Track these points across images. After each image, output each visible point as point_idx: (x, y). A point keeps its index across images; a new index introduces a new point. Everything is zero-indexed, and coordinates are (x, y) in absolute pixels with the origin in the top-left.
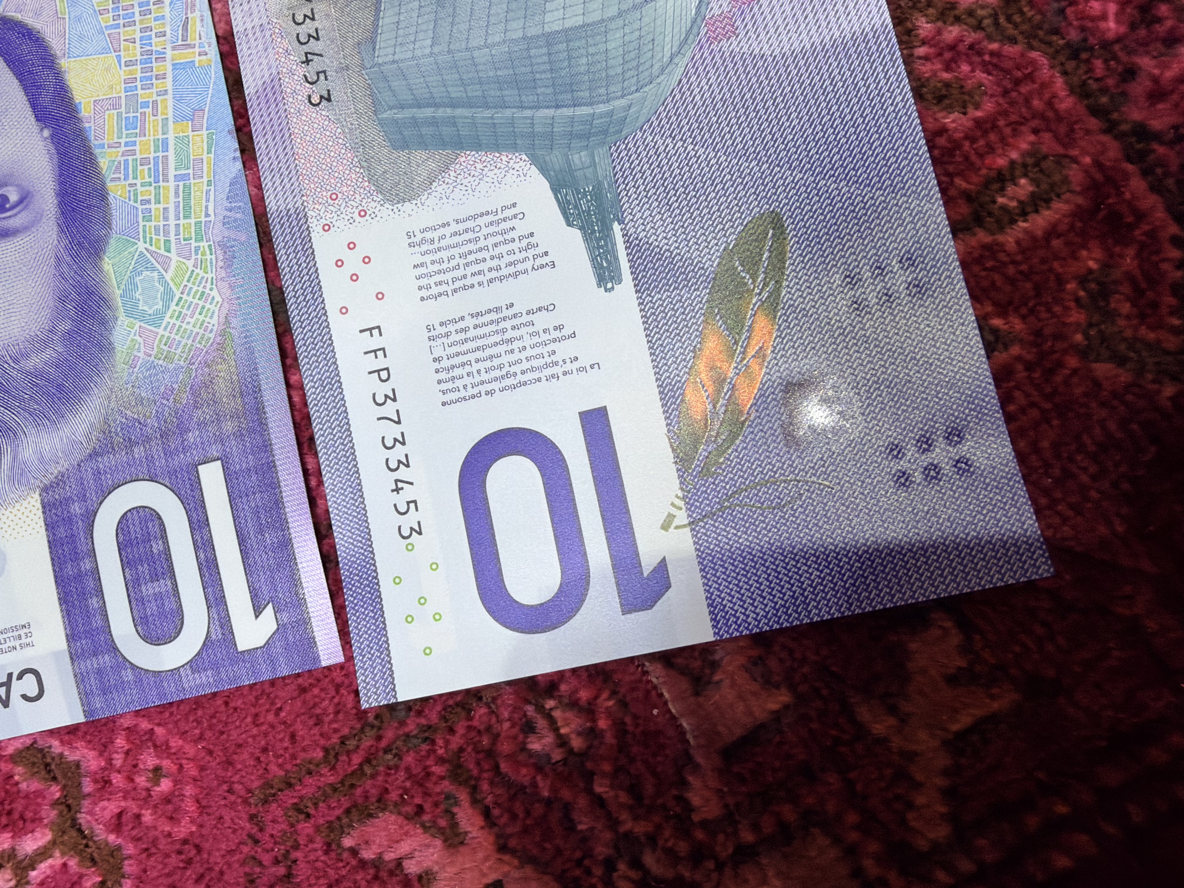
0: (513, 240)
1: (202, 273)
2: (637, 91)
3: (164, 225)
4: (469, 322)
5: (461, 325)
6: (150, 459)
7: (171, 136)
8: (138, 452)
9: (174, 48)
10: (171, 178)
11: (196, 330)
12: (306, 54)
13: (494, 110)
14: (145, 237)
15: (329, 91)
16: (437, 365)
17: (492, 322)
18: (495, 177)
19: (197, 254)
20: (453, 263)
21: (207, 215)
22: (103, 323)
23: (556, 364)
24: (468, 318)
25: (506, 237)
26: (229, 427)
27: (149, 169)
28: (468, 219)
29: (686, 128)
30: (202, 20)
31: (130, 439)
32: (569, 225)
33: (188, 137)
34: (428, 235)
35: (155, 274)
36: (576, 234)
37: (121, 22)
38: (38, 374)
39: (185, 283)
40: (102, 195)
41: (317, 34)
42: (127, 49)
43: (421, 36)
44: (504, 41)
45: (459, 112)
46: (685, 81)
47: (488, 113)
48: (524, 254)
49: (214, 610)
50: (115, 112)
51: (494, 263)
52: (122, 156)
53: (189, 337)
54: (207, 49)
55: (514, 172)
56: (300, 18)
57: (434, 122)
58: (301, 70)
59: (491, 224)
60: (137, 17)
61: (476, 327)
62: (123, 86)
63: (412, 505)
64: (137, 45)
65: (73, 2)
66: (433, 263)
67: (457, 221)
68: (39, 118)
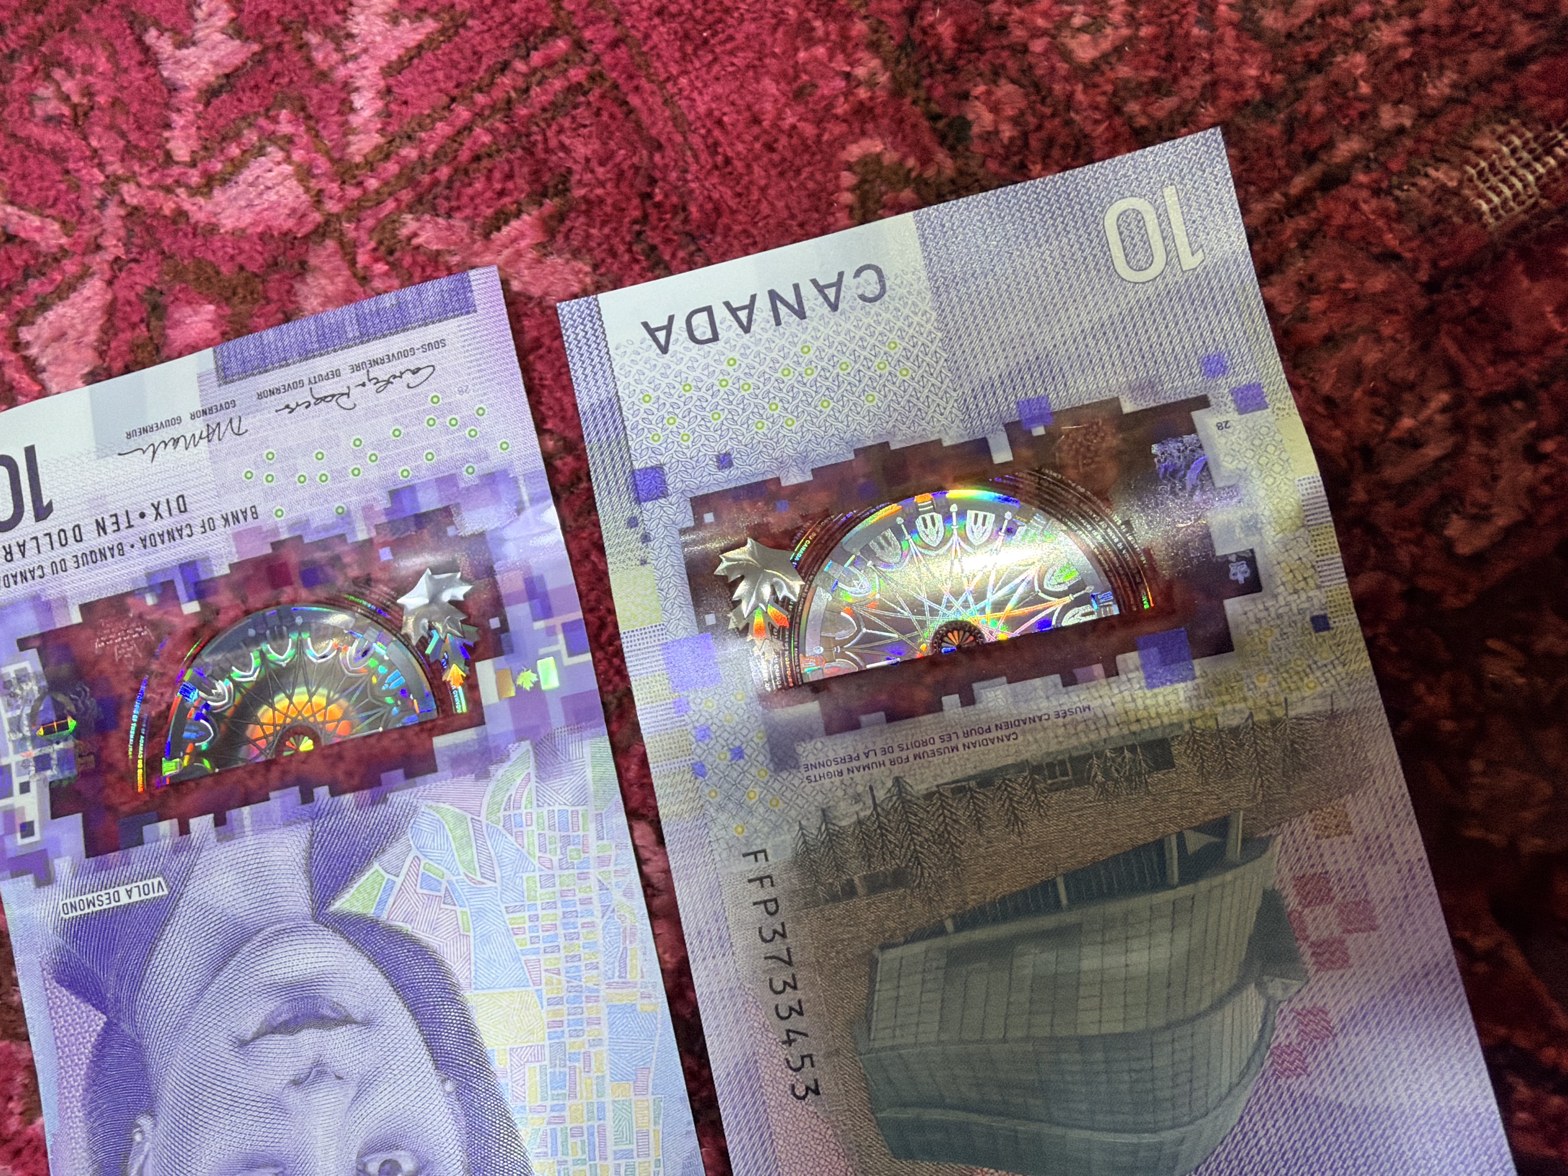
2: (1190, 1122)
7: (608, 1099)
10: (610, 1154)
12: (788, 1031)
13: (1016, 1121)
15: (816, 1081)
27: (583, 1142)
30: (644, 953)
33: (629, 1102)
40: (524, 1174)
41: (800, 1006)
42: (549, 983)
43: (925, 1018)
44: (1028, 1039)
47: (1009, 1124)
50: (537, 1065)
52: (549, 1123)
54: (651, 991)
56: (779, 986)
57: (943, 1127)
58: (782, 1052)
60: (561, 941)
62: (546, 1030)
64: (563, 978)
65: (479, 914)
68: (439, 1066)
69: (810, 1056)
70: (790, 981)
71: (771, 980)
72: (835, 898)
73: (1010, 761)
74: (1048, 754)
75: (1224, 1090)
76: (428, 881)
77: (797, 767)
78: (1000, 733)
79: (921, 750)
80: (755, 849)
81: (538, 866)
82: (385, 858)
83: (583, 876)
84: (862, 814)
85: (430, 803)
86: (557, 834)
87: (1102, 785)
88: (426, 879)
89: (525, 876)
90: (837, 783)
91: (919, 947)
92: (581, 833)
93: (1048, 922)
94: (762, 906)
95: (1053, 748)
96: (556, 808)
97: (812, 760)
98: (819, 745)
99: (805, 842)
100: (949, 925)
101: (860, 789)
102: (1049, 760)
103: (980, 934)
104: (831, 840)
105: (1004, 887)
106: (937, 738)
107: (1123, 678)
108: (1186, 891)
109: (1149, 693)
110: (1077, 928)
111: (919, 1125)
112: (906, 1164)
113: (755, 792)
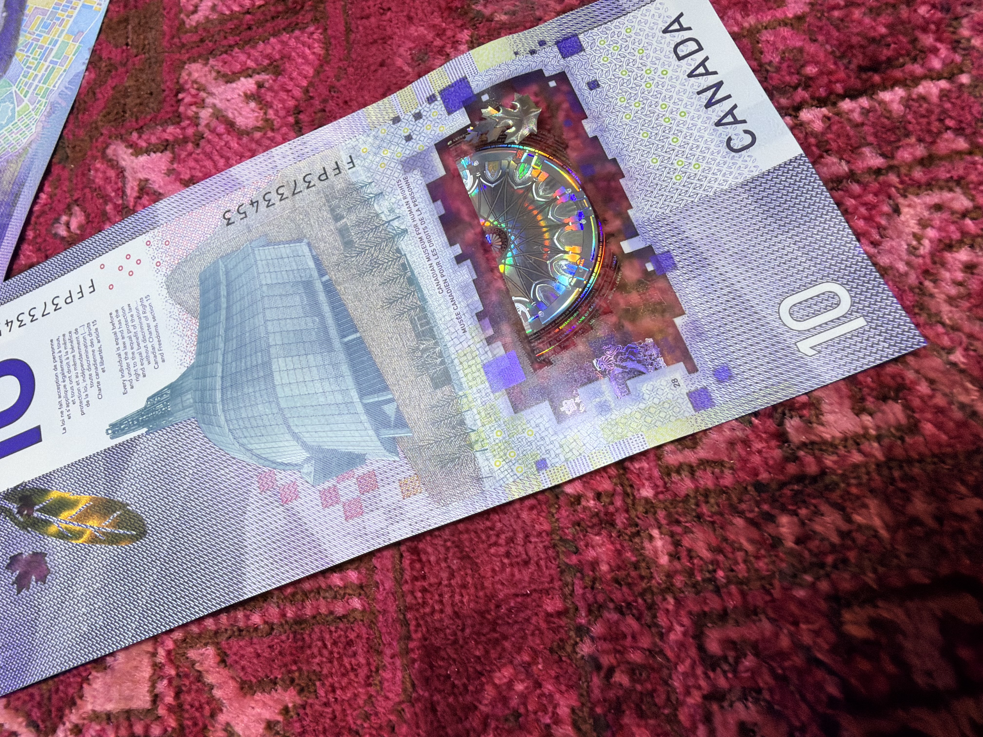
0: (142, 365)
2: (230, 430)
12: (257, 201)
13: (223, 335)
16: (73, 332)
18: (181, 345)
23: (68, 406)
24: (99, 345)
25: (145, 359)
28: (157, 333)
32: (148, 399)
34: (148, 309)
36: (142, 404)
41: (271, 205)
43: (274, 276)
48: (133, 373)
55: (184, 357)
56: (281, 191)
57: (217, 297)
58: (246, 201)
59: (154, 348)
61: (93, 351)
66: (132, 316)
67: (156, 326)
69: (246, 216)
71: (283, 186)
72: (332, 210)
73: (425, 292)
74: (432, 314)
75: (249, 447)
77: (405, 173)
78: (441, 283)
79: (425, 240)
80: (354, 161)
84: (382, 216)
87: (418, 348)
90: (399, 198)
91: (311, 264)
93: (333, 332)
94: (323, 172)
95: (437, 316)
97: (411, 180)
98: (420, 182)
99: (362, 187)
100: (326, 278)
101: (397, 211)
102: (429, 315)
103: (322, 297)
104: (365, 201)
105: (351, 305)
106: (434, 247)
107: (487, 348)
108: (360, 408)
109: (479, 366)
110: (331, 350)
111: (217, 284)
112: (197, 281)
113: (387, 154)
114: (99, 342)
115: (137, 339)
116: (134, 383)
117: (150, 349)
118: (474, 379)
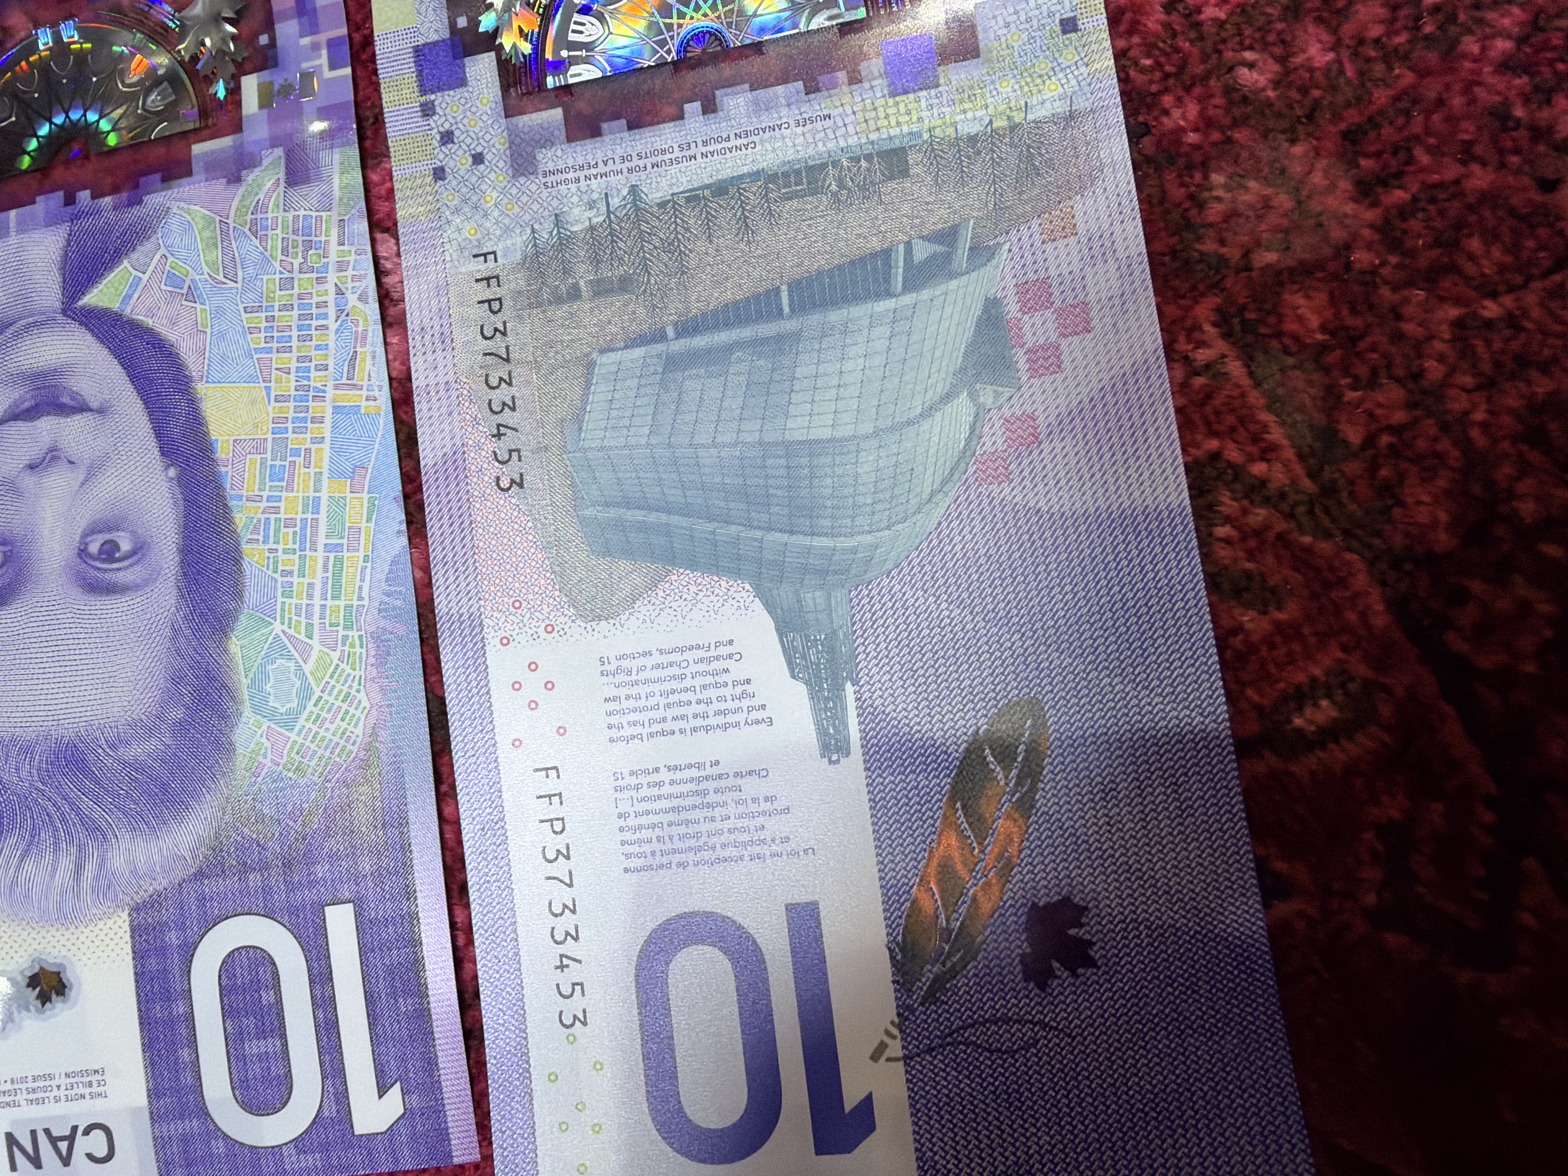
0: (726, 685)
1: (348, 670)
2: (888, 528)
3: (308, 605)
4: (664, 775)
5: (656, 777)
6: (267, 891)
7: (324, 496)
8: (254, 879)
9: (336, 387)
10: (320, 548)
11: (336, 739)
12: (499, 425)
13: (716, 524)
14: (283, 617)
15: (521, 475)
16: (622, 822)
17: (692, 780)
18: (711, 605)
19: (344, 645)
20: (652, 701)
21: (360, 598)
22: (223, 716)
23: (763, 842)
24: (662, 769)
25: (717, 678)
26: (366, 865)
27: (295, 533)
28: (674, 651)
29: (941, 582)
30: (374, 357)
31: (245, 863)
32: (793, 677)
33: (344, 498)
34: (625, 664)
35: (292, 664)
36: (801, 689)
37: (275, 345)
38: (137, 766)
39: (327, 679)
40: (235, 558)
41: (514, 403)
42: (279, 381)
43: (637, 421)
44: (736, 444)
45: (675, 519)
46: (944, 524)
47: (710, 527)
48: (737, 704)
49: (329, 1082)
50: (259, 457)
51: (702, 708)
52: (263, 513)
53: (327, 747)
54: (376, 393)
55: (734, 602)
56: (494, 382)
57: (643, 528)
58: (491, 445)
59: (702, 660)
60: (295, 343)
61: (672, 782)
62: (271, 425)
63: (578, 988)
64: (292, 377)
65: (218, 312)
66: (628, 697)
67: (661, 652)
68: (164, 452)
69: (518, 451)
70: (506, 377)
71: (487, 376)
72: (558, 300)
73: (745, 170)
74: (784, 163)
75: (925, 496)
76: (173, 280)
77: (535, 173)
78: (739, 142)
79: (660, 158)
80: (485, 251)
81: (279, 268)
82: (134, 256)
83: (320, 280)
84: (595, 221)
85: (182, 204)
86: (300, 239)
87: (835, 194)
88: (171, 276)
89: (265, 278)
90: (574, 190)
91: (638, 352)
92: (323, 238)
93: (767, 329)
94: (486, 305)
95: (791, 155)
96: (302, 213)
97: (551, 166)
98: (559, 153)
99: (535, 245)
100: (670, 332)
101: (595, 196)
102: (786, 168)
103: (700, 341)
104: (561, 244)
105: (730, 294)
106: (676, 146)
107: (866, 85)
108: (908, 299)
109: (891, 101)
110: (796, 337)
111: (620, 525)
112: (604, 563)
113: (492, 196)
114: (657, 770)
115: (673, 692)
116: (756, 702)
117: (702, 667)
118: (909, 113)
